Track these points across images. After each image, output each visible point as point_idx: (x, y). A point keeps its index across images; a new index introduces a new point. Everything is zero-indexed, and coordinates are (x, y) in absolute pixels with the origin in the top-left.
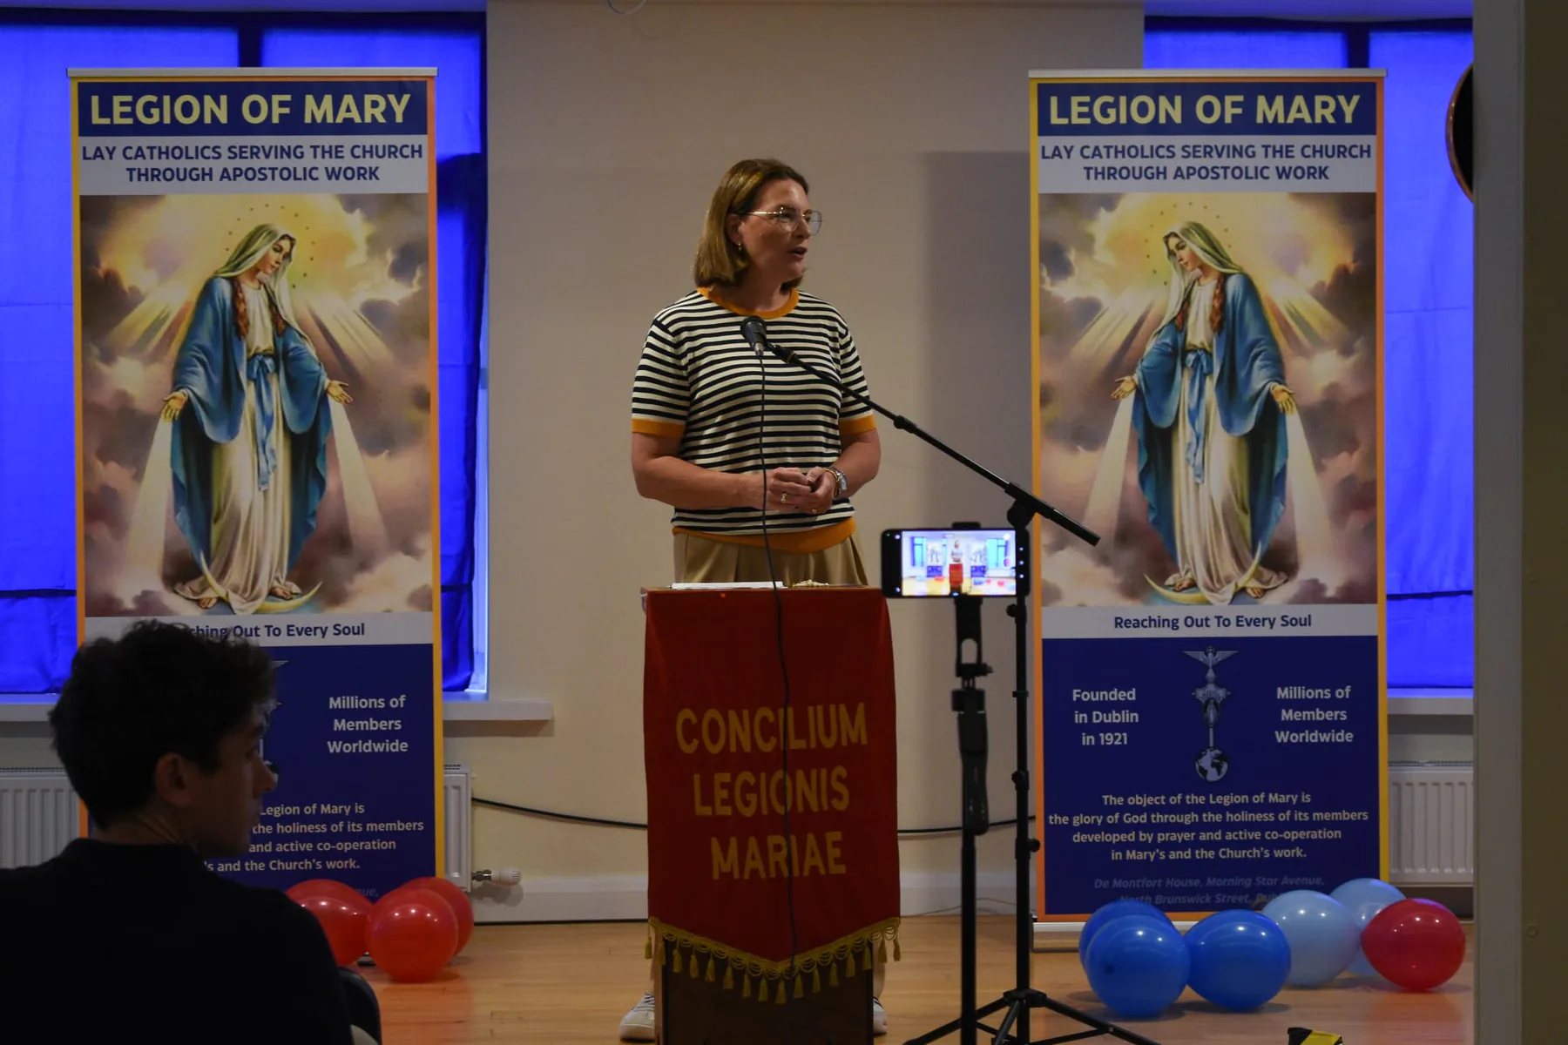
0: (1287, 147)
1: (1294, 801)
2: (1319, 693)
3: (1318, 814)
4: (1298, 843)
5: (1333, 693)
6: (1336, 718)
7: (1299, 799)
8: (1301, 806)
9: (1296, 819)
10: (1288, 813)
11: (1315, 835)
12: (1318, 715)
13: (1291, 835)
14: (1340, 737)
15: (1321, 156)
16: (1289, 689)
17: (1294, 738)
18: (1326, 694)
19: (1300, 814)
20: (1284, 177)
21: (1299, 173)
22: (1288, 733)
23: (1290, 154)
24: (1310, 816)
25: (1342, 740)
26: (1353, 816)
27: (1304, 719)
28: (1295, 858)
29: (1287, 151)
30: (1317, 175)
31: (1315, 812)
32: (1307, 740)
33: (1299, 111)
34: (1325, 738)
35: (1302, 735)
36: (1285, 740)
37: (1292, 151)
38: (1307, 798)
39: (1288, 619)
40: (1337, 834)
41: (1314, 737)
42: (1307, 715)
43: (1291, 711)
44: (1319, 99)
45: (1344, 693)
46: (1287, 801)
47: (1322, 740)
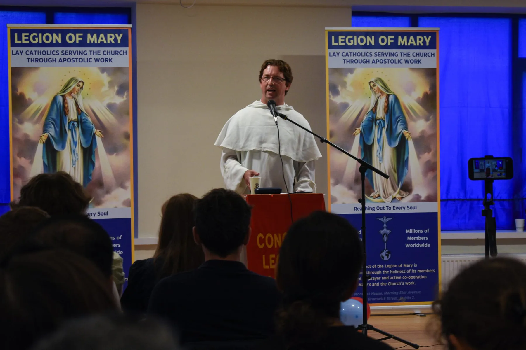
0: (408, 53)
1: (412, 266)
2: (419, 231)
3: (419, 271)
4: (413, 280)
5: (424, 231)
6: (425, 239)
7: (413, 266)
8: (414, 268)
9: (412, 272)
10: (410, 270)
11: (418, 277)
12: (419, 238)
13: (411, 278)
14: (426, 245)
15: (419, 56)
16: (410, 230)
17: (412, 246)
18: (421, 231)
19: (414, 271)
20: (407, 63)
21: (412, 61)
22: (410, 244)
23: (409, 55)
24: (417, 271)
25: (427, 246)
26: (430, 271)
27: (415, 240)
28: (412, 285)
29: (408, 54)
30: (418, 62)
31: (418, 270)
32: (416, 247)
33: (412, 41)
34: (421, 246)
35: (414, 245)
36: (409, 247)
37: (409, 54)
38: (416, 265)
39: (409, 207)
40: (425, 277)
41: (418, 245)
42: (416, 238)
43: (410, 237)
44: (418, 37)
45: (427, 231)
46: (410, 266)
47: (420, 246)
